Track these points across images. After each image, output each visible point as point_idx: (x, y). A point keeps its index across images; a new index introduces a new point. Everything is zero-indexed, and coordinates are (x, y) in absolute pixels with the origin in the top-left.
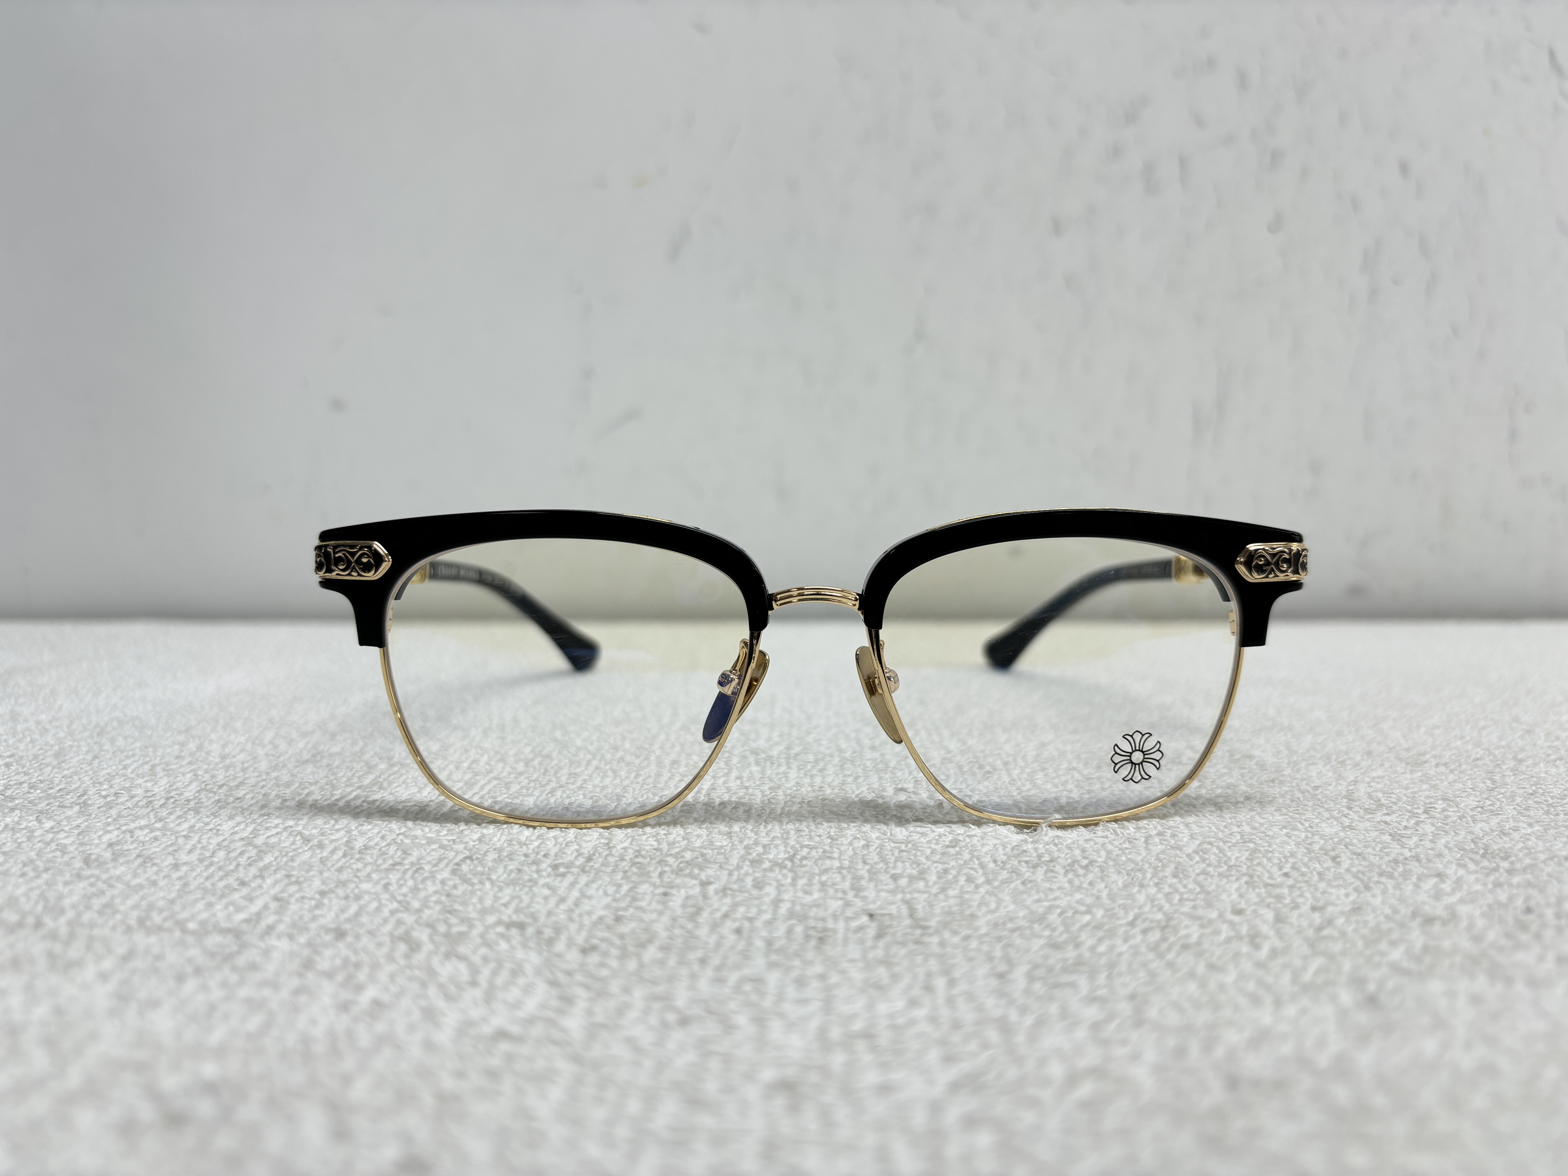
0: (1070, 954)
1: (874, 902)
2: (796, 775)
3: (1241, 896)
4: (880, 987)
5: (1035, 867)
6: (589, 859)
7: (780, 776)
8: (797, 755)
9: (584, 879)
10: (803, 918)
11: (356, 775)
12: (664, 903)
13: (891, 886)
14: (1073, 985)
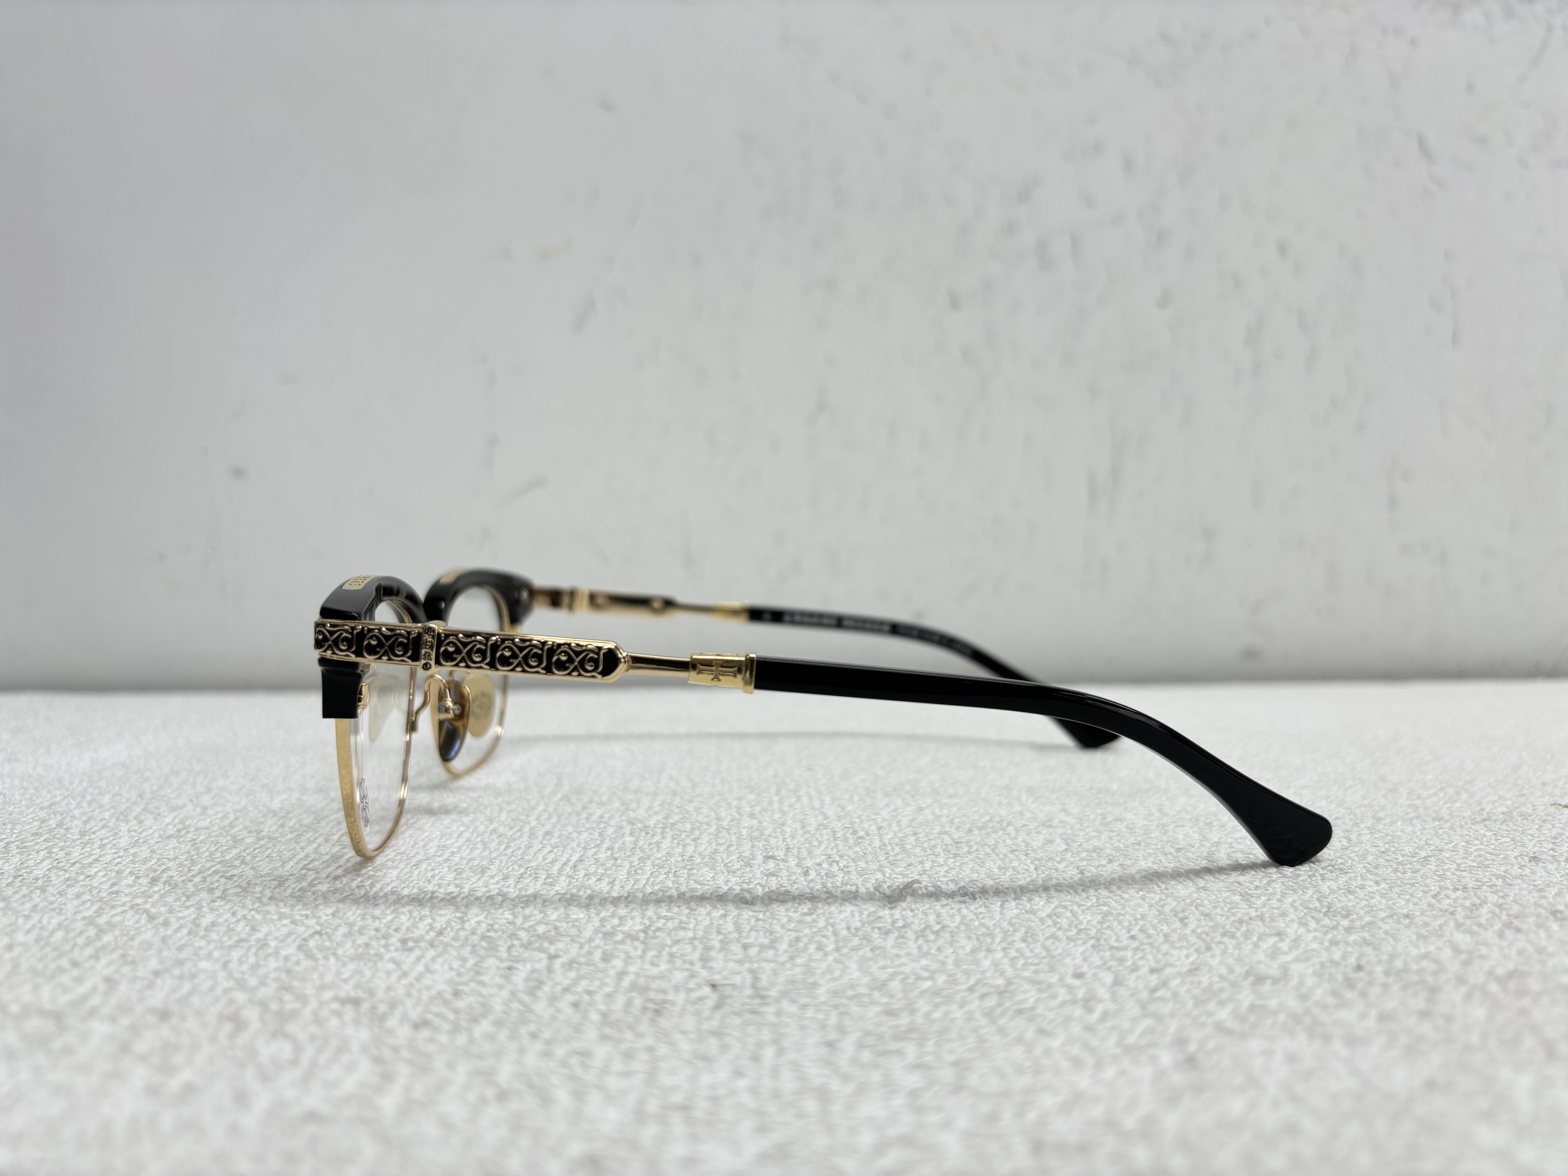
0: (904, 1020)
1: (720, 972)
2: (669, 845)
3: (1085, 959)
4: (707, 1059)
5: (888, 933)
6: (440, 933)
7: (652, 846)
8: (673, 824)
9: (432, 953)
10: (644, 990)
11: (220, 850)
12: (507, 978)
13: (741, 955)
14: (900, 1053)
